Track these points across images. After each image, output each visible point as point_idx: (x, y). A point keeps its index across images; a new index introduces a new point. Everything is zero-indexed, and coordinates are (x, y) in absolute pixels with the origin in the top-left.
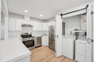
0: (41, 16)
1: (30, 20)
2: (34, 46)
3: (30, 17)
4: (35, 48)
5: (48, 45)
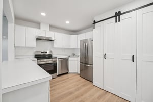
0: (68, 22)
1: (50, 30)
2: (56, 73)
3: (50, 26)
5: (79, 72)
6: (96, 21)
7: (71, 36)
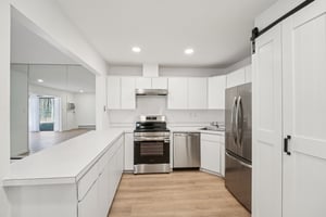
1: (160, 75)
3: (160, 67)
4: (175, 170)
6: (260, 30)
7: (210, 79)
